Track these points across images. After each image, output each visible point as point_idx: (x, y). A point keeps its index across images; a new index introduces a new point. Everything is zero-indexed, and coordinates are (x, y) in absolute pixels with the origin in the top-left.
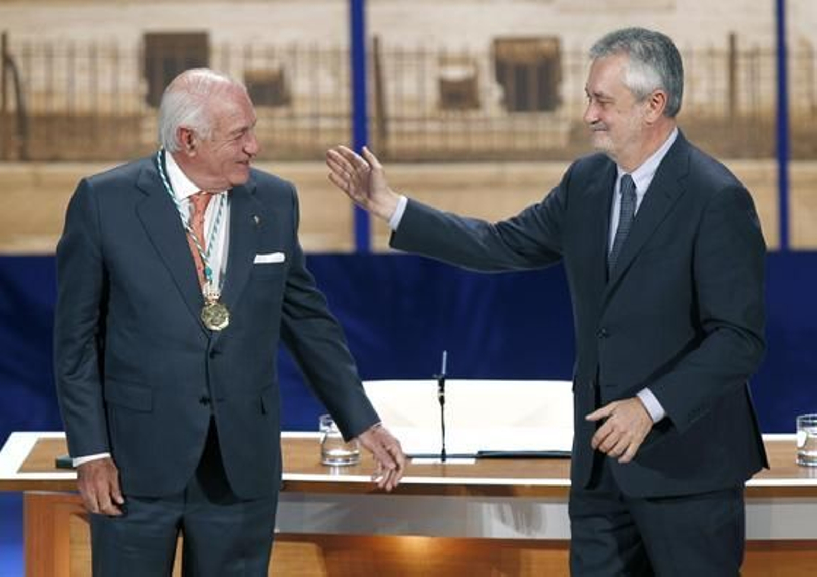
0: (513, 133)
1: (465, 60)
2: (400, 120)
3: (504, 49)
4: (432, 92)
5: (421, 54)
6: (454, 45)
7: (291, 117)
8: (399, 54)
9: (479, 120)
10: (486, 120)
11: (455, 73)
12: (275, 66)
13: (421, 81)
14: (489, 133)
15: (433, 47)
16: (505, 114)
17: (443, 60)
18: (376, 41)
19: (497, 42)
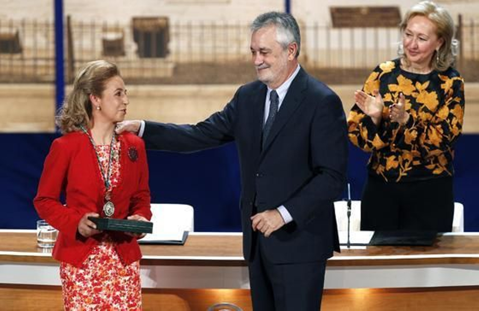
0: (143, 69)
1: (117, 29)
2: (81, 61)
3: (138, 24)
4: (99, 47)
5: (93, 26)
6: (111, 22)
7: (22, 59)
8: (81, 26)
9: (124, 62)
10: (129, 62)
11: (111, 36)
12: (14, 31)
13: (93, 40)
14: (129, 69)
15: (100, 22)
16: (138, 59)
17: (105, 29)
18: (69, 18)
19: (135, 19)
